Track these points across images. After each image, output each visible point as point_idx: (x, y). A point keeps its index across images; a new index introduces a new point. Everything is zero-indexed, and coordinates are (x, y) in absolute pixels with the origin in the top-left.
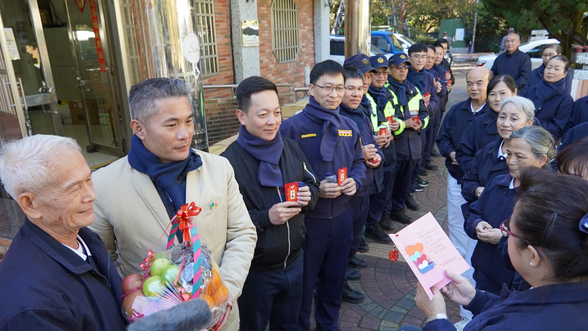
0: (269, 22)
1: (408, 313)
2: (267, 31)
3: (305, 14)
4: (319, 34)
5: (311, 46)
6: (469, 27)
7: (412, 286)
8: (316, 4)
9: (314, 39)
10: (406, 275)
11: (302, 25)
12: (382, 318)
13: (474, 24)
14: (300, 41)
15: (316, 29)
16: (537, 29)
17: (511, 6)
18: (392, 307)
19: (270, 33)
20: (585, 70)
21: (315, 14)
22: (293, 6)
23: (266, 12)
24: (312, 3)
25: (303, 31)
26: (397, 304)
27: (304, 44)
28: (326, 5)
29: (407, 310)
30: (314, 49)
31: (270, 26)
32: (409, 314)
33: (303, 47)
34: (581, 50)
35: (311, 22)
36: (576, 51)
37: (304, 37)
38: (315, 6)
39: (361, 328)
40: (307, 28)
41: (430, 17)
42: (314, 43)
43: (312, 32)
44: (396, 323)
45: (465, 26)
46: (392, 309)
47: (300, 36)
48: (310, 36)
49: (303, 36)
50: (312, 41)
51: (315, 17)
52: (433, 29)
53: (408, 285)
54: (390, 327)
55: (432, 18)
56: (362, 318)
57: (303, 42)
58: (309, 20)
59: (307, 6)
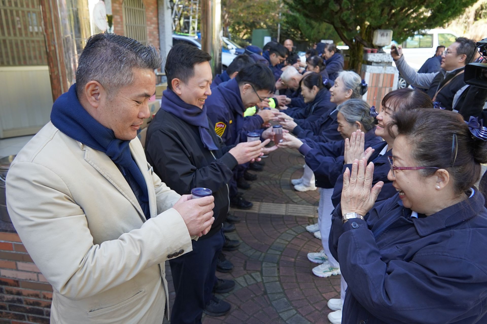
0: (121, 18)
1: (281, 254)
2: (119, 26)
3: (151, 14)
4: (164, 32)
5: (157, 42)
6: (274, 35)
7: (279, 232)
8: (160, 7)
9: (159, 36)
10: (272, 224)
11: (149, 23)
12: (262, 260)
13: (277, 34)
14: (148, 37)
15: (161, 28)
16: (324, 39)
17: (318, 16)
18: (268, 250)
19: (122, 27)
20: (374, 65)
21: (159, 14)
22: (141, 5)
23: (118, 8)
24: (156, 5)
25: (150, 28)
26: (271, 248)
27: (151, 40)
28: (168, 8)
29: (280, 251)
30: (159, 44)
31: (122, 21)
32: (283, 254)
33: (151, 42)
34: (370, 52)
35: (156, 22)
36: (366, 52)
37: (151, 34)
38: (159, 8)
39: (247, 270)
40: (153, 26)
41: (244, 27)
42: (159, 40)
43: (157, 30)
44: (274, 263)
45: (271, 35)
46: (268, 252)
47: (148, 32)
48: (155, 33)
49: (150, 32)
50: (158, 37)
51: (160, 17)
52: (246, 37)
53: (275, 232)
54: (271, 267)
55: (246, 28)
56: (246, 262)
57: (150, 38)
58: (155, 19)
59: (153, 7)
